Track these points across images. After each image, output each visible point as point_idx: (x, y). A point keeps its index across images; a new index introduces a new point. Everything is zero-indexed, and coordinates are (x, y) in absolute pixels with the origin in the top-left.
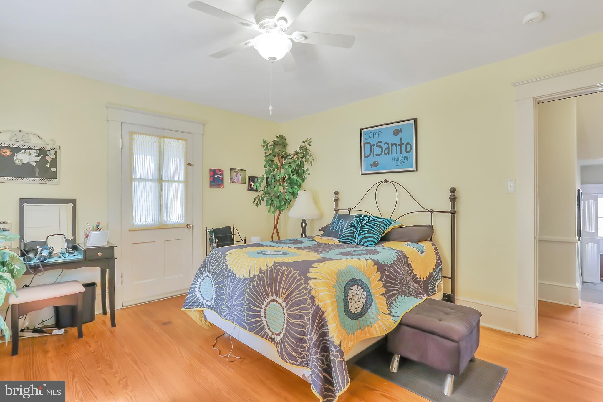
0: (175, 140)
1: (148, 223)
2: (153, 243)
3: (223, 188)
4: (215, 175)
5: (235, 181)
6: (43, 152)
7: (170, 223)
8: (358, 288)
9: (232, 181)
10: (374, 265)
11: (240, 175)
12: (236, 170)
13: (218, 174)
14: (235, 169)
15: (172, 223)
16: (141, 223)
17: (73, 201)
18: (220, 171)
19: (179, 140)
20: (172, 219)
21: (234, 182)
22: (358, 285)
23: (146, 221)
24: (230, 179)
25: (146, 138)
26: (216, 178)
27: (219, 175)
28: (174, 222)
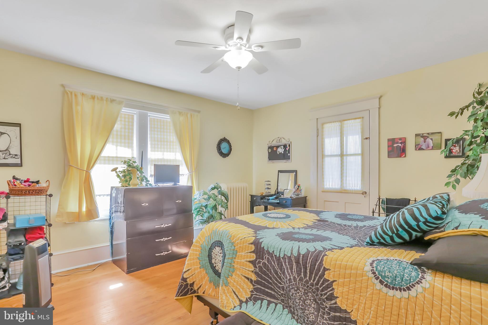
0: (353, 121)
1: (333, 187)
2: (338, 203)
3: (405, 156)
4: (394, 144)
5: (423, 147)
6: (285, 146)
7: (349, 189)
8: (220, 250)
9: (418, 148)
10: (252, 244)
11: (432, 139)
12: (425, 135)
13: (397, 143)
14: (423, 134)
15: (350, 189)
16: (329, 187)
17: (296, 171)
18: (400, 139)
19: (356, 120)
20: (350, 186)
21: (421, 149)
22: (221, 249)
23: (332, 186)
24: (415, 146)
25: (331, 125)
26: (395, 147)
27: (399, 143)
28: (352, 188)
